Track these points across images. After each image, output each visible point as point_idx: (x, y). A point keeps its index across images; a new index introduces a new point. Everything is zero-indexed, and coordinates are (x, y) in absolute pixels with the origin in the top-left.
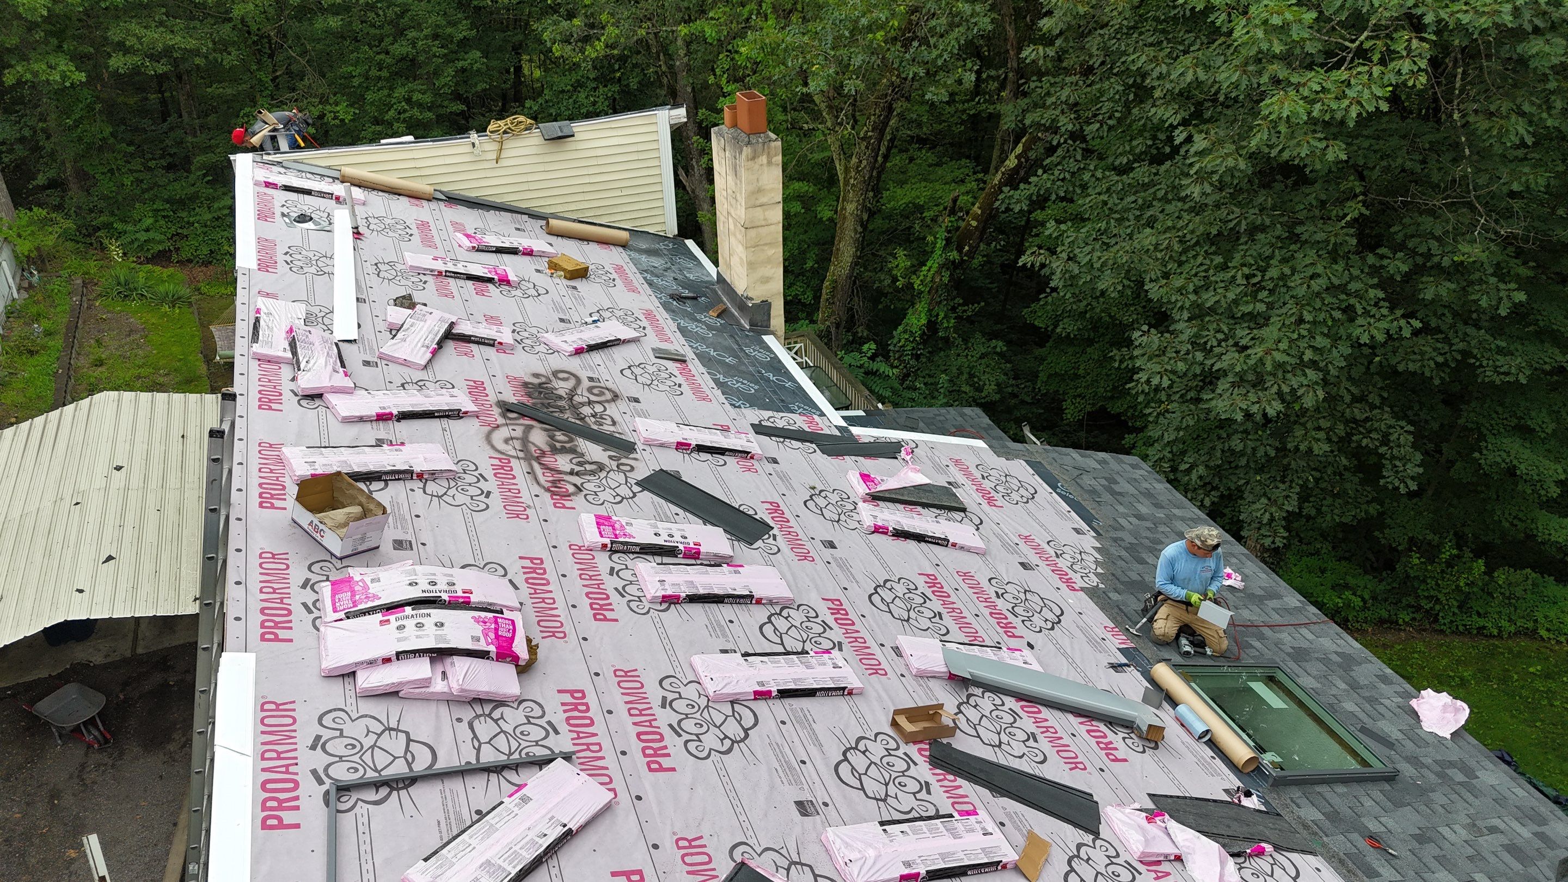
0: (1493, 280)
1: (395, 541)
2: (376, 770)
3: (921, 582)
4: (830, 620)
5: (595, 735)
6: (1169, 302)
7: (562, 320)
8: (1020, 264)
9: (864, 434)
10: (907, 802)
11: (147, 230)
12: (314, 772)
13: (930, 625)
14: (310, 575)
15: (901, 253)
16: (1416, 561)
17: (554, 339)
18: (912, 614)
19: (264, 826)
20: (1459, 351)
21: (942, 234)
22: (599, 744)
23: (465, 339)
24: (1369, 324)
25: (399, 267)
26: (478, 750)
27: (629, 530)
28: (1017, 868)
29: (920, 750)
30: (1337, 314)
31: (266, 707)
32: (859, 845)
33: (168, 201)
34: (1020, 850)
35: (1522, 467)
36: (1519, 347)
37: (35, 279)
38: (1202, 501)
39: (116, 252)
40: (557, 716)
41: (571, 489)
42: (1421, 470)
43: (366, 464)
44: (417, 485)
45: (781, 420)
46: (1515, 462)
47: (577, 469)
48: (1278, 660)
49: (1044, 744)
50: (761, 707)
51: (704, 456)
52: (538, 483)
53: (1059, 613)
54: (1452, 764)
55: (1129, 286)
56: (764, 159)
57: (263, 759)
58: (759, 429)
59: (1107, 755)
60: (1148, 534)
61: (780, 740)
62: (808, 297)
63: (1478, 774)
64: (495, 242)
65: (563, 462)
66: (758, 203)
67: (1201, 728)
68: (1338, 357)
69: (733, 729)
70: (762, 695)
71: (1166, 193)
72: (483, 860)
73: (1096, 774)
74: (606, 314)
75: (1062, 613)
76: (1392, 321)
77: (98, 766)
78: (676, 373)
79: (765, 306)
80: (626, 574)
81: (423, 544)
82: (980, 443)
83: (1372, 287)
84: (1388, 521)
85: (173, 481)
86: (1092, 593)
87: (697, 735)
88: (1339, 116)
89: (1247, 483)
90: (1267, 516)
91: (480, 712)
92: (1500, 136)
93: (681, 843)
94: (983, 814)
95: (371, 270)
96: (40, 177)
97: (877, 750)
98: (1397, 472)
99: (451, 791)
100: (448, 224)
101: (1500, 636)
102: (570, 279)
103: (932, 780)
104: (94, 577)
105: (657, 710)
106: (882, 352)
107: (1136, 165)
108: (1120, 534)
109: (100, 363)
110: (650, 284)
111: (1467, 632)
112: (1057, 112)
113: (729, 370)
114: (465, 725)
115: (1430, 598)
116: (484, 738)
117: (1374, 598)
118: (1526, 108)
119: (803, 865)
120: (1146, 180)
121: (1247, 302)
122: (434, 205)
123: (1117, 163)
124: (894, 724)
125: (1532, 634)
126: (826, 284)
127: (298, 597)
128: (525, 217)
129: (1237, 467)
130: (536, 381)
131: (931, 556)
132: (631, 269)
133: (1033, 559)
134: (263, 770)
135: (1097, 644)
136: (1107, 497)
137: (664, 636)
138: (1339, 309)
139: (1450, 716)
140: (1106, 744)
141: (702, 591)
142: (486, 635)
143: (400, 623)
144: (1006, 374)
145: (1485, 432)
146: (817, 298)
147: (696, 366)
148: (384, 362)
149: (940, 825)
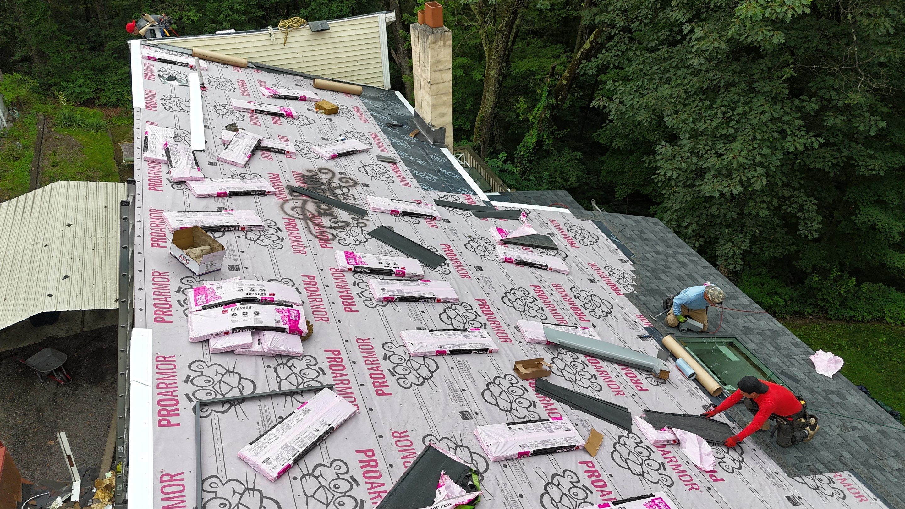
0: (867, 115)
1: (230, 266)
2: (222, 394)
3: (531, 290)
4: (479, 311)
5: (346, 375)
6: (678, 128)
7: (324, 139)
8: (592, 106)
9: (500, 205)
10: (522, 412)
11: (80, 86)
12: (187, 395)
13: (537, 314)
14: (181, 285)
15: (521, 100)
16: (816, 279)
17: (319, 150)
18: (526, 308)
19: (160, 425)
20: (846, 157)
21: (546, 89)
22: (348, 380)
23: (268, 149)
24: (794, 140)
25: (228, 107)
26: (280, 383)
27: (364, 260)
28: (584, 449)
29: (530, 384)
30: (776, 135)
31: (159, 359)
32: (496, 436)
33: (92, 70)
34: (586, 439)
35: (880, 224)
36: (881, 155)
37: (16, 116)
38: (694, 244)
39: (62, 99)
40: (325, 365)
41: (330, 237)
42: (821, 226)
43: (212, 222)
44: (242, 234)
45: (451, 197)
46: (876, 221)
47: (334, 225)
48: (735, 334)
49: (601, 381)
50: (440, 360)
51: (407, 218)
52: (311, 233)
53: (610, 307)
54: (832, 392)
55: (655, 119)
56: (441, 43)
57: (158, 388)
58: (439, 203)
59: (637, 387)
60: (662, 262)
61: (451, 378)
62: (467, 126)
63: (847, 397)
64: (283, 92)
65: (326, 221)
66: (438, 69)
67: (690, 372)
68: (776, 159)
69: (424, 372)
70: (441, 353)
71: (678, 63)
72: (284, 443)
73: (630, 397)
74: (349, 135)
75: (612, 308)
76: (808, 138)
77: (64, 394)
78: (390, 170)
79: (442, 130)
80: (363, 285)
81: (246, 268)
82: (566, 211)
83: (797, 118)
84: (801, 256)
85: (101, 232)
86: (629, 296)
87: (404, 375)
88: (781, 16)
89: (720, 234)
90: (732, 252)
91: (280, 362)
92: (874, 29)
93: (395, 435)
94: (565, 419)
95: (212, 109)
96: (17, 55)
97: (506, 384)
98: (807, 227)
99: (265, 406)
100: (257, 82)
101: (863, 321)
102: (328, 114)
103: (537, 400)
104: (58, 288)
105: (381, 361)
106: (510, 159)
107: (660, 47)
108: (646, 263)
109: (56, 165)
110: (375, 118)
111: (844, 319)
112: (615, 15)
113: (421, 168)
114: (272, 369)
115: (823, 300)
116: (283, 376)
117: (791, 300)
118: (891, 12)
119: (464, 447)
120: (666, 56)
121: (724, 128)
122: (248, 71)
123: (649, 46)
124: (516, 369)
125: (881, 320)
126: (478, 118)
127: (175, 297)
128: (301, 78)
129: (715, 224)
130: (309, 174)
131: (537, 275)
132: (363, 109)
133: (596, 277)
134: (158, 394)
135: (632, 325)
136: (639, 241)
137: (385, 320)
138: (777, 131)
139: (832, 365)
140: (636, 381)
141: (406, 295)
142: (283, 319)
143: (234, 312)
144: (582, 172)
145: (859, 204)
146: (472, 126)
147: (402, 166)
148: (221, 163)
149: (541, 425)
